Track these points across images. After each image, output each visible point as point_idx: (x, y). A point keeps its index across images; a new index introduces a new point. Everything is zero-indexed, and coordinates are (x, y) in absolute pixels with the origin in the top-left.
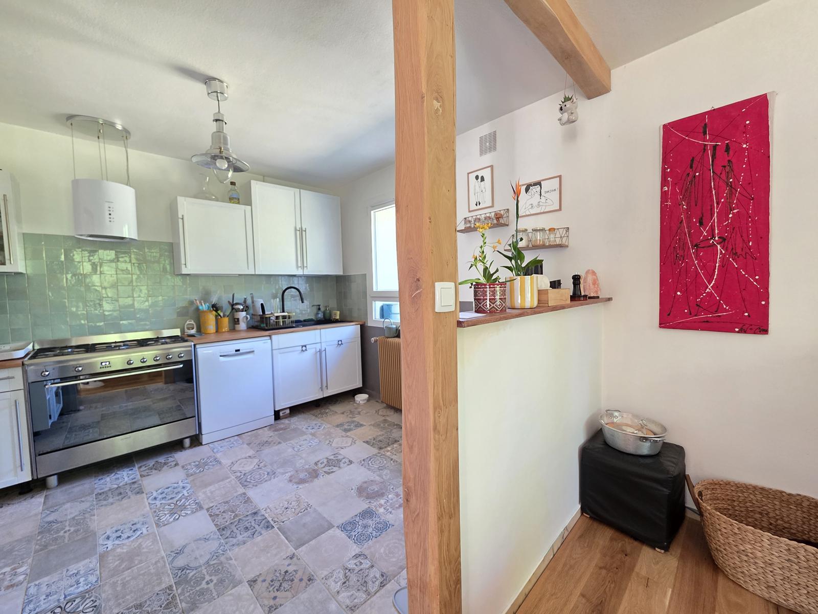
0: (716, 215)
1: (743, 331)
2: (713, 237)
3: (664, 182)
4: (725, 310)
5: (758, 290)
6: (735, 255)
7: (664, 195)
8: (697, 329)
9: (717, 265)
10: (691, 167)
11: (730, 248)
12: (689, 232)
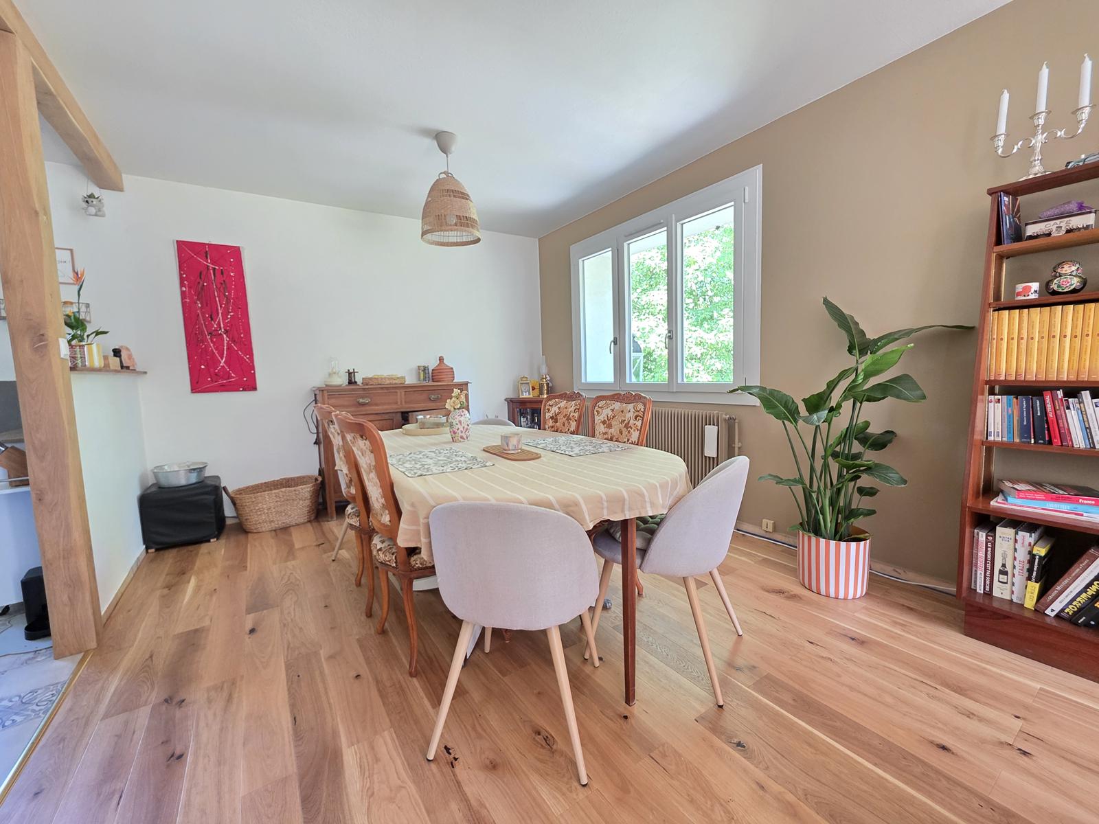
0: (220, 314)
1: (244, 390)
2: (220, 329)
3: (182, 285)
4: (234, 377)
5: (249, 364)
6: (234, 341)
7: (183, 294)
8: (218, 391)
9: (225, 348)
10: (201, 278)
11: (231, 337)
12: (205, 323)
